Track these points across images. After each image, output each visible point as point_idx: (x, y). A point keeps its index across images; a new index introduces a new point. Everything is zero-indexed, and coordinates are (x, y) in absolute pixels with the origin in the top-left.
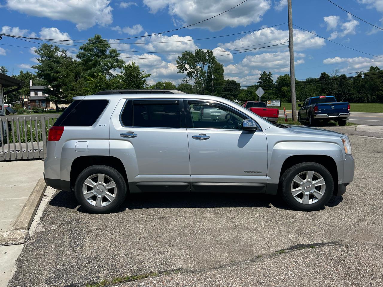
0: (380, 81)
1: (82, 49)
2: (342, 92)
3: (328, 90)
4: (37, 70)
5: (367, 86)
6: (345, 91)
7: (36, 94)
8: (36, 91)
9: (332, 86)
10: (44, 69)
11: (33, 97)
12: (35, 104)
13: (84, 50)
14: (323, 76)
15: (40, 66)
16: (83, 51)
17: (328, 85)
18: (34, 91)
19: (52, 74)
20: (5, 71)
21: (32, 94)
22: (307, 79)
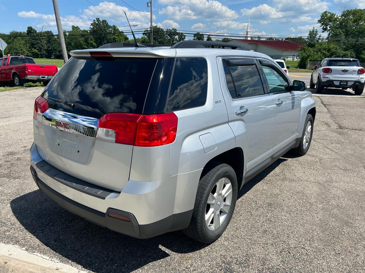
0: (82, 40)
2: (52, 48)
3: (38, 45)
5: (73, 44)
6: (54, 47)
9: (41, 42)
14: (30, 31)
17: (37, 40)
22: (10, 33)
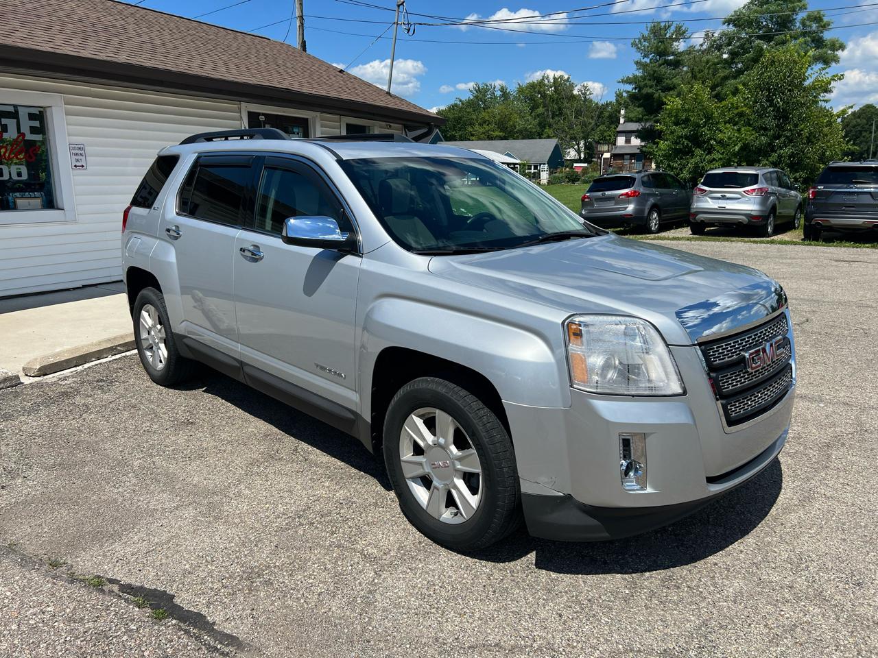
1: (729, 24)
4: (629, 88)
7: (628, 141)
8: (628, 134)
10: (642, 84)
11: (622, 147)
12: (622, 164)
13: (735, 25)
15: (635, 77)
16: (731, 28)
18: (624, 134)
19: (656, 95)
20: (588, 93)
21: (621, 141)
